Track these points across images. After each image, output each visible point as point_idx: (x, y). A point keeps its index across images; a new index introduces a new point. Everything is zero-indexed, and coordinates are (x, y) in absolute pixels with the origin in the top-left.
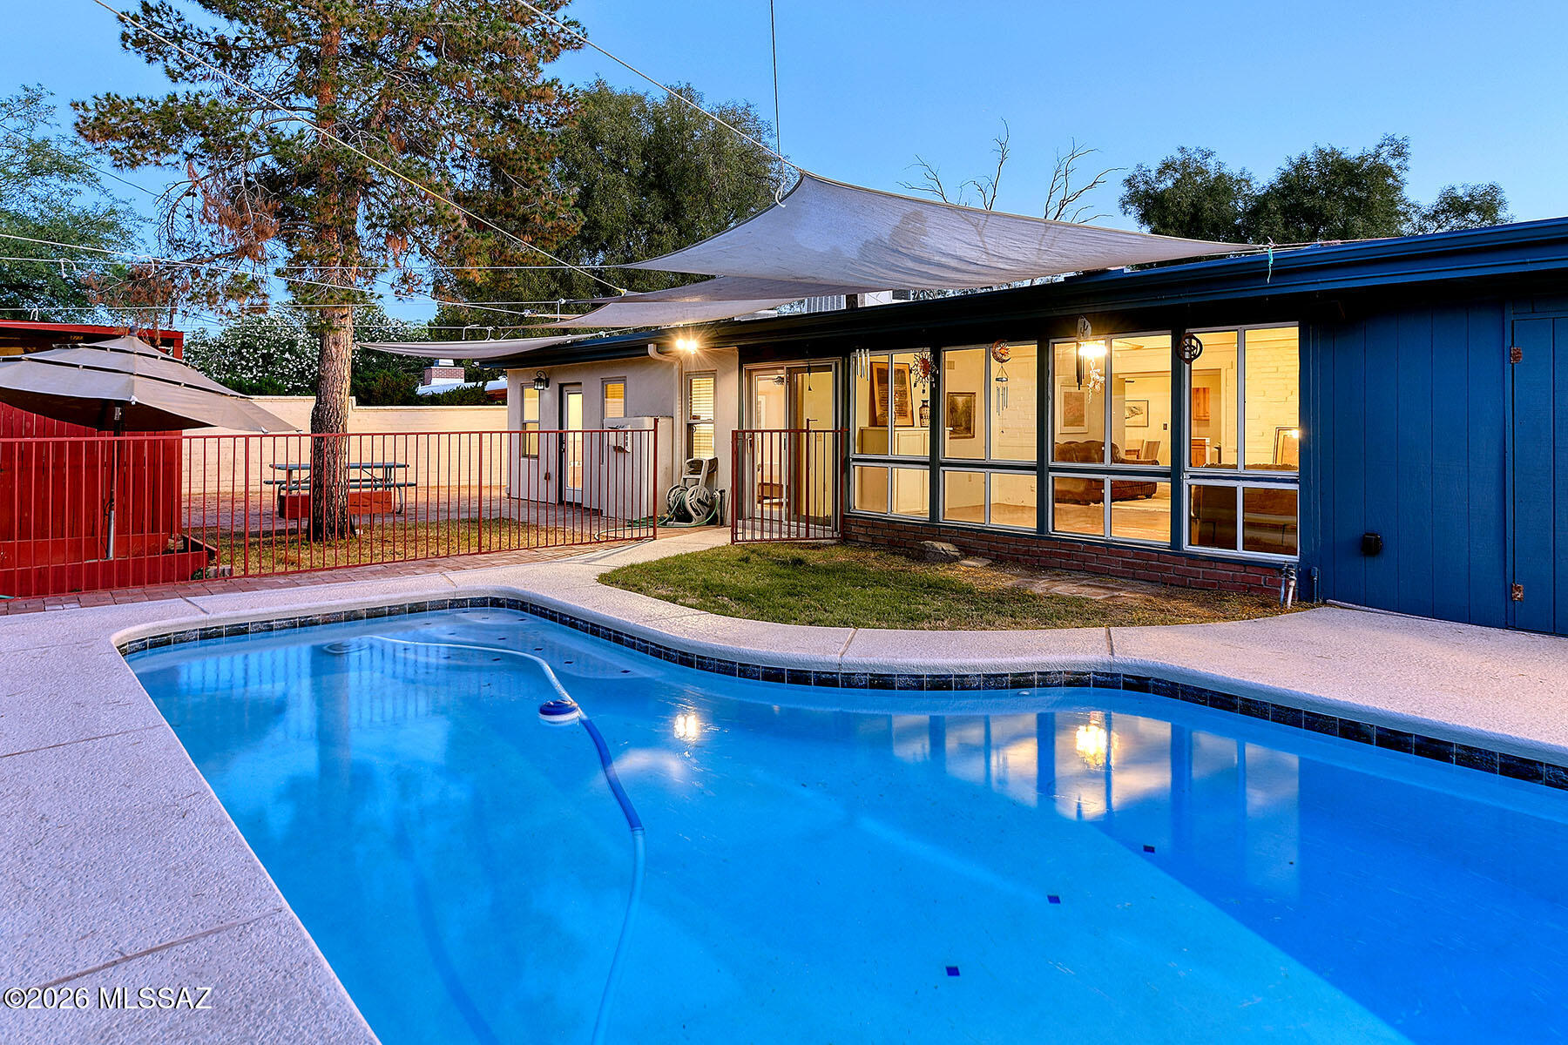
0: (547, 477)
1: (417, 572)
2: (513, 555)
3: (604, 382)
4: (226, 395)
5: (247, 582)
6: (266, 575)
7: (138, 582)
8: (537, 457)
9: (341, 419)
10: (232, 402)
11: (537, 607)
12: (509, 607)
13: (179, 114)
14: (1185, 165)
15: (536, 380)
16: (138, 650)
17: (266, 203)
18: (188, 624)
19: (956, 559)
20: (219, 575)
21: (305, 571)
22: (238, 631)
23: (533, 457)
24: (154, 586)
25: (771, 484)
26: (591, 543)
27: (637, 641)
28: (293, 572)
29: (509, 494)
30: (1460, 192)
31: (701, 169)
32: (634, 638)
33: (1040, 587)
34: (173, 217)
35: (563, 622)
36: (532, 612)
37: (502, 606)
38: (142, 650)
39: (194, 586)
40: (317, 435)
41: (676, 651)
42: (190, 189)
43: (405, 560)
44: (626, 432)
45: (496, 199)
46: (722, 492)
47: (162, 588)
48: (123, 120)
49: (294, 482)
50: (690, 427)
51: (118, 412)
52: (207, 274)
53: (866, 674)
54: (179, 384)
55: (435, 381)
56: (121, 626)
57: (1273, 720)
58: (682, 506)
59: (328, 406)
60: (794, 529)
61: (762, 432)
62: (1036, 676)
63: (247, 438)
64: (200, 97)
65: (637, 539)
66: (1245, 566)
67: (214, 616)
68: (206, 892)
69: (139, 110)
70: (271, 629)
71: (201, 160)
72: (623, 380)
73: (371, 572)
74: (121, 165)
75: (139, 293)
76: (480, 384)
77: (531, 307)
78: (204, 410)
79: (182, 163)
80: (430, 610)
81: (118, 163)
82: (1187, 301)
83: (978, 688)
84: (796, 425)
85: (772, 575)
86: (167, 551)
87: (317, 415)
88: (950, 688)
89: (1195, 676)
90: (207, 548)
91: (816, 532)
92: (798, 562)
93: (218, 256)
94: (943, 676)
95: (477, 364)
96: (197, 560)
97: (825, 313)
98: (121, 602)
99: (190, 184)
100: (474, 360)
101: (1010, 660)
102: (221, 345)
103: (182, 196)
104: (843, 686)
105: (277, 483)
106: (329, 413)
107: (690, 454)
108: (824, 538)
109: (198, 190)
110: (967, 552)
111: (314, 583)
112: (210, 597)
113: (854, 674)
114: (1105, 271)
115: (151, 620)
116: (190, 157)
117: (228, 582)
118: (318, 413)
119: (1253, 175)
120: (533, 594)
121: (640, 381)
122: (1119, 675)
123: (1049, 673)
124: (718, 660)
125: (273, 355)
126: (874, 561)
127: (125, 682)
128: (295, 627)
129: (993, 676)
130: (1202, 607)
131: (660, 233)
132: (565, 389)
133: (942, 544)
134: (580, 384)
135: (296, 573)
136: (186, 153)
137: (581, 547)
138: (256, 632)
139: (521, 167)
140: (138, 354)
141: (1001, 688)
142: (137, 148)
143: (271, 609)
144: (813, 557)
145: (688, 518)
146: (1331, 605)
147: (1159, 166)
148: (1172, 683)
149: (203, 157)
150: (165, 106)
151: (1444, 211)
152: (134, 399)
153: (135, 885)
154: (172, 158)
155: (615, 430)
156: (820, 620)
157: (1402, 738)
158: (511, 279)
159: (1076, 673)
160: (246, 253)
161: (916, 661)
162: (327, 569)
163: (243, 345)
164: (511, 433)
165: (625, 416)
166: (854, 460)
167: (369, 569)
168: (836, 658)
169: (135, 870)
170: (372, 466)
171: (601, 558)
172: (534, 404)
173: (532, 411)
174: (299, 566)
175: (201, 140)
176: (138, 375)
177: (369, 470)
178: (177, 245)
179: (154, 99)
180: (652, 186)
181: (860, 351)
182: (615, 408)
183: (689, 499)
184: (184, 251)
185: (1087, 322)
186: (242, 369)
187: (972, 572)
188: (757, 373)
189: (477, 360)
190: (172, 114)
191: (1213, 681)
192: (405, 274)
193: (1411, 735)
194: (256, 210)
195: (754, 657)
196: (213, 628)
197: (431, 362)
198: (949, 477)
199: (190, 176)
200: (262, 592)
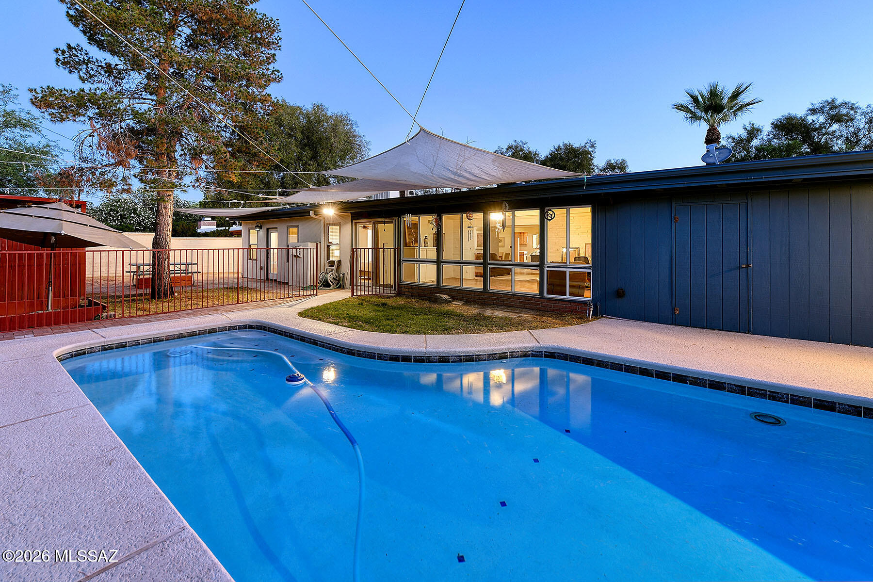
0: (261, 268)
1: (210, 313)
2: (254, 304)
3: (288, 227)
4: (111, 231)
5: (124, 320)
6: (132, 317)
7: (65, 322)
8: (256, 260)
9: (167, 243)
10: (115, 235)
11: (271, 328)
12: (257, 329)
13: (85, 98)
14: (516, 147)
15: (256, 226)
16: (68, 358)
17: (131, 141)
18: (94, 344)
19: (450, 302)
20: (109, 318)
21: (153, 314)
22: (122, 346)
23: (254, 260)
24: (74, 324)
25: (365, 271)
26: (288, 298)
27: (325, 344)
28: (147, 315)
29: (243, 276)
30: (613, 162)
31: (328, 138)
32: (324, 343)
33: (488, 313)
34: (82, 146)
35: (285, 335)
36: (269, 331)
37: (254, 328)
38: (70, 358)
39: (96, 323)
40: (155, 250)
41: (346, 348)
42: (91, 133)
43: (202, 308)
44: (300, 249)
45: (242, 145)
46: (343, 274)
47: (79, 325)
48: (57, 98)
49: (141, 272)
50: (328, 247)
51: (53, 239)
52: (100, 174)
53: (437, 356)
54: (87, 225)
55: (203, 227)
56: (58, 347)
57: (610, 369)
58: (326, 281)
59: (161, 237)
60: (378, 290)
61: (361, 249)
62: (508, 353)
63: (123, 251)
64: (97, 90)
65: (308, 296)
66: (570, 302)
67: (109, 340)
68: (133, 519)
69: (65, 95)
70: (139, 344)
71: (96, 121)
72: (297, 226)
73: (187, 314)
74: (55, 120)
75: (64, 182)
76: (227, 228)
77: (263, 193)
78: (99, 238)
79: (87, 121)
80: (219, 332)
81: (53, 119)
82: (549, 196)
83: (485, 360)
84: (377, 246)
85: (375, 310)
86: (81, 306)
87: (156, 241)
88: (473, 361)
89: (576, 351)
90: (102, 305)
91: (388, 291)
92: (384, 304)
93: (105, 166)
94: (471, 355)
95: (228, 219)
96: (97, 310)
97: (381, 200)
98: (57, 333)
99: (92, 131)
100: (226, 217)
101: (499, 347)
102: (100, 210)
103: (87, 137)
104: (427, 362)
105: (132, 272)
106: (162, 240)
107: (328, 258)
108: (391, 294)
109: (95, 134)
110: (454, 299)
111: (159, 320)
112: (105, 329)
113: (431, 356)
114: (515, 183)
115: (75, 343)
116: (91, 118)
117: (113, 321)
118: (156, 240)
119: (540, 152)
120: (270, 323)
121: (305, 227)
122: (542, 352)
123: (514, 352)
124: (367, 352)
125: (125, 215)
126: (415, 303)
127: (63, 379)
128: (151, 342)
129: (491, 354)
130: (557, 319)
131: (309, 165)
132: (269, 230)
133: (444, 296)
134: (277, 228)
135: (148, 316)
136: (89, 116)
137: (285, 299)
138: (131, 346)
139: (254, 131)
140: (64, 210)
141: (495, 360)
142: (64, 112)
143: (139, 335)
144: (389, 302)
145: (329, 286)
146: (605, 317)
147: (507, 147)
148: (565, 354)
149: (98, 119)
150: (79, 94)
151: (607, 168)
152: (63, 233)
153: (86, 517)
154: (82, 118)
155: (294, 248)
156: (407, 331)
157: (666, 375)
158: (248, 181)
159: (525, 352)
160: (121, 164)
161: (458, 349)
162: (164, 313)
163: (111, 210)
164: (243, 249)
165: (298, 242)
166: (403, 261)
167: (186, 313)
168: (423, 350)
169: (84, 505)
170: (180, 264)
171: (296, 305)
172: (255, 236)
173: (253, 240)
174: (150, 312)
175: (97, 111)
176: (65, 221)
177: (179, 266)
178: (84, 160)
179: (73, 90)
180: (306, 145)
181: (407, 215)
182: (293, 239)
183: (329, 278)
184: (87, 163)
185: (507, 204)
186: (111, 221)
187: (457, 306)
188: (359, 224)
189: (228, 217)
190: (82, 97)
191: (584, 353)
192: (197, 177)
193: (670, 373)
194: (126, 144)
195: (385, 350)
196: (108, 345)
197: (201, 218)
198: (445, 268)
199: (91, 127)
200: (133, 325)
